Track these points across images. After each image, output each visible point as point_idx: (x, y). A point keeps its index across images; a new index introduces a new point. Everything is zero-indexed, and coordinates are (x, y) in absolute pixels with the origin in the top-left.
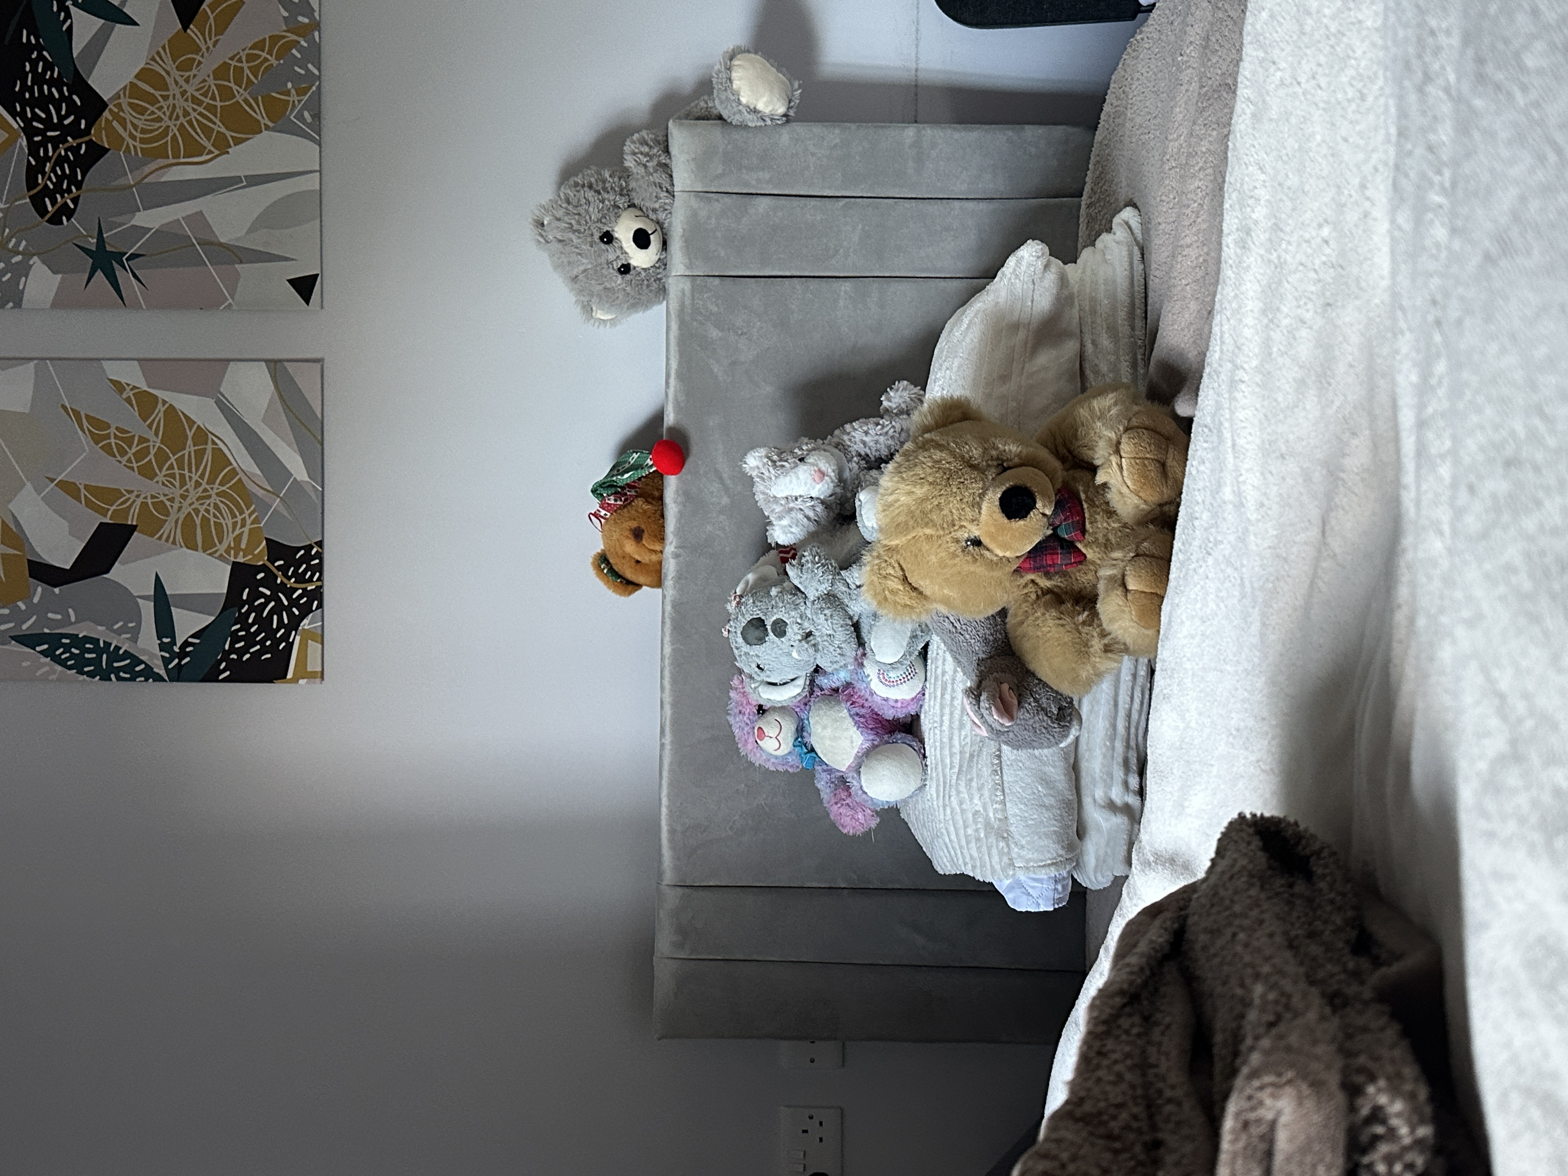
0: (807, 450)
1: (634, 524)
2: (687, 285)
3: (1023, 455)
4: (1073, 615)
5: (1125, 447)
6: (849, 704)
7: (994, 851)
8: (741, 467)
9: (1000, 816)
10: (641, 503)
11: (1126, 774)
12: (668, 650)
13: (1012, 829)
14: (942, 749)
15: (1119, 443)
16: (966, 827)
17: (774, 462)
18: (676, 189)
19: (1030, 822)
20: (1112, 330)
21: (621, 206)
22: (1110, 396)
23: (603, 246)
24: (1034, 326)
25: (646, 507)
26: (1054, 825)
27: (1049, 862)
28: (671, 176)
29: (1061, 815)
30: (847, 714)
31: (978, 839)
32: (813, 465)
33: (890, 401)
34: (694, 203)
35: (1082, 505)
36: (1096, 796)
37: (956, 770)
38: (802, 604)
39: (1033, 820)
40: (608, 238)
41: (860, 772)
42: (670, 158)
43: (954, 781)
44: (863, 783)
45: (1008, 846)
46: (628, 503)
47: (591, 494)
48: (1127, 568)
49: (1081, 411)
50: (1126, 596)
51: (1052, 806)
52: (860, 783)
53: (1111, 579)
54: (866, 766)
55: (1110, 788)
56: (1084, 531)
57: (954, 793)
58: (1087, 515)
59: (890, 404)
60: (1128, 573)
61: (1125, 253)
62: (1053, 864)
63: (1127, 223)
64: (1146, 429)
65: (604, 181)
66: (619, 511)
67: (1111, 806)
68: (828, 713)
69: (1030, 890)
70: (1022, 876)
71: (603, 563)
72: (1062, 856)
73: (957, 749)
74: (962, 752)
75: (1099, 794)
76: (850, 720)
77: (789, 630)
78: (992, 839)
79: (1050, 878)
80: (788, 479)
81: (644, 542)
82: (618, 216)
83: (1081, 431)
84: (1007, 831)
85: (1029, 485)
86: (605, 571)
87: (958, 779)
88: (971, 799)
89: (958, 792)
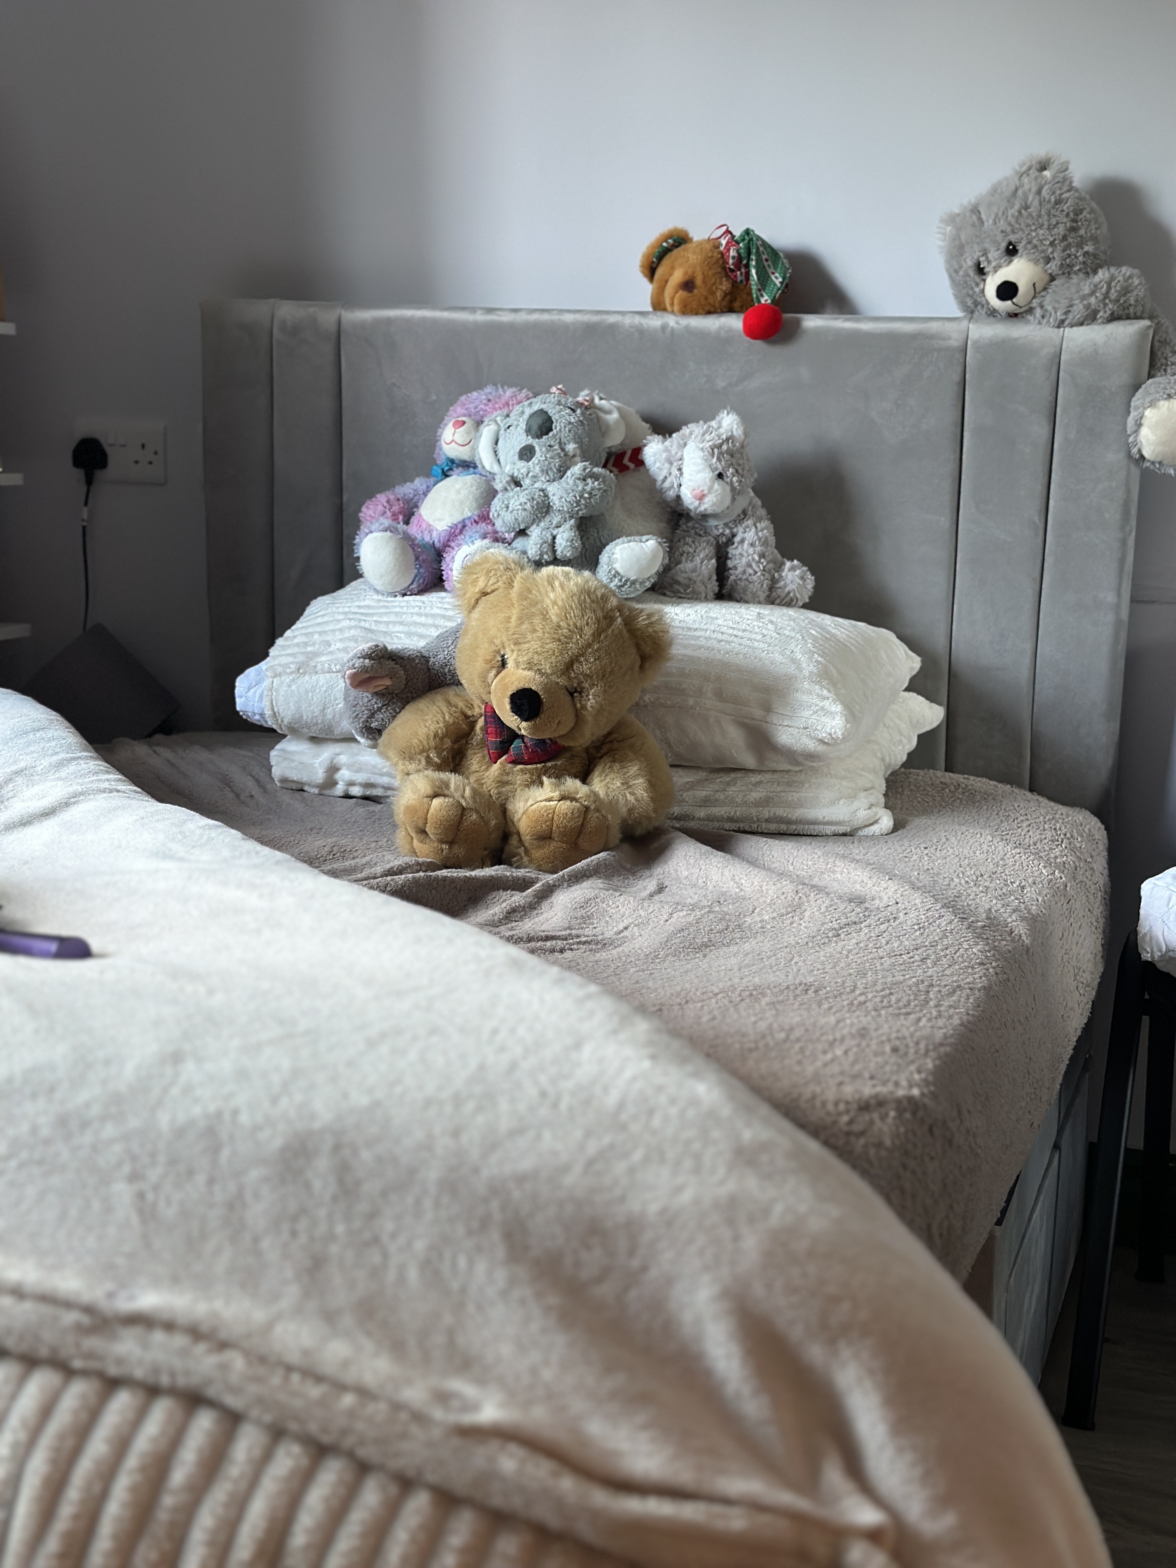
0: (731, 481)
1: (699, 281)
2: (955, 342)
3: (584, 713)
4: (438, 749)
5: (565, 805)
6: (476, 518)
7: (290, 659)
8: (725, 408)
9: (319, 667)
10: (724, 288)
11: (361, 785)
12: (568, 318)
13: (307, 678)
14: (396, 614)
15: (573, 799)
16: (320, 633)
17: (720, 446)
18: (1067, 330)
19: (310, 695)
20: (766, 802)
21: (1049, 265)
22: (645, 795)
23: (1004, 245)
24: (764, 725)
25: (719, 295)
26: (308, 717)
27: (276, 709)
28: (1082, 324)
29: (317, 724)
30: (466, 516)
31: (306, 644)
32: (710, 489)
33: (790, 570)
34: (1047, 351)
35: (540, 763)
36: (342, 756)
37: (373, 627)
38: (548, 478)
39: (312, 697)
40: (1011, 251)
41: (386, 531)
42: (1103, 323)
43: (363, 624)
44: (375, 534)
45: (291, 673)
46: (727, 272)
47: (744, 228)
48: (451, 800)
49: (636, 768)
50: (427, 797)
51: (324, 715)
52: (375, 531)
53: (447, 785)
54: (391, 537)
55: (348, 769)
56: (515, 762)
57: (353, 623)
58: (529, 766)
59: (786, 570)
60: (447, 800)
61: (841, 818)
62: (275, 713)
63: (876, 822)
64: (583, 824)
65: (1080, 246)
66: (721, 262)
67: (333, 769)
68: (471, 497)
69: (252, 690)
70: (266, 683)
71: (675, 241)
72: (282, 721)
73: (391, 628)
74: (385, 633)
75: (343, 759)
76: (460, 518)
77: (522, 464)
78: (301, 658)
79: (263, 710)
80: (699, 461)
81: (681, 292)
82: (1036, 262)
83: (617, 766)
84: (304, 673)
85: (542, 716)
86: (665, 244)
87: (366, 629)
88: (341, 640)
89: (350, 628)
